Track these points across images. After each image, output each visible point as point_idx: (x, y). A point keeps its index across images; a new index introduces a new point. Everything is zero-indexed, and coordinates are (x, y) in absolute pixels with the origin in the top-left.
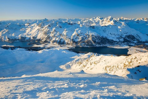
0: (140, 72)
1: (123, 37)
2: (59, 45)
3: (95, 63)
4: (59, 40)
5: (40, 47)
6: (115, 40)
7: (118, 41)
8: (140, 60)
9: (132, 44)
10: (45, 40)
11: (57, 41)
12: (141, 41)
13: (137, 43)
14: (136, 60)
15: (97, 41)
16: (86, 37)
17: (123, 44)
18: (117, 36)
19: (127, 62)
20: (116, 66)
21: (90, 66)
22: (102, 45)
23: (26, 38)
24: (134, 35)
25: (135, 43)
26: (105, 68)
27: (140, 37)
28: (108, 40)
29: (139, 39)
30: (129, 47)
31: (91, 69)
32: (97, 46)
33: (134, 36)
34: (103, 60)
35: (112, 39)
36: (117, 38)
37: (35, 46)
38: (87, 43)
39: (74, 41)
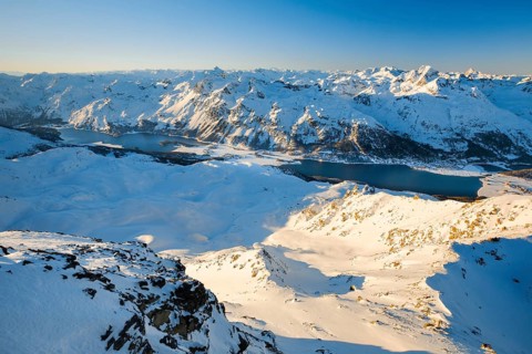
0: (498, 258)
1: (466, 136)
2: (254, 152)
3: (357, 217)
4: (254, 135)
5: (194, 154)
6: (436, 146)
7: (448, 150)
8: (512, 219)
9: (497, 164)
10: (210, 133)
11: (247, 138)
12: (531, 154)
13: (516, 160)
14: (495, 218)
15: (373, 145)
16: (339, 132)
17: (464, 160)
18: (446, 135)
19: (463, 222)
20: (426, 233)
21: (340, 223)
22: (390, 162)
23: (156, 124)
24: (507, 134)
25: (511, 161)
26: (386, 235)
27: (529, 141)
28: (413, 144)
29: (527, 147)
30: (485, 173)
31: (344, 234)
32: (375, 161)
33: (506, 137)
34: (385, 210)
35: (425, 142)
36: (445, 140)
37: (182, 149)
38: (342, 150)
39: (301, 141)
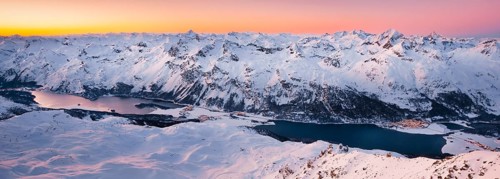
1: (429, 96)
2: (228, 114)
3: (333, 175)
4: (229, 96)
5: (171, 116)
6: (402, 106)
7: (414, 110)
8: (482, 174)
9: (459, 122)
10: (185, 95)
11: (222, 100)
12: (490, 112)
13: (476, 119)
14: (465, 173)
15: (343, 106)
16: (311, 93)
17: (429, 119)
18: (411, 95)
19: (435, 178)
22: (359, 121)
23: (132, 87)
24: (468, 94)
25: (471, 120)
27: (488, 101)
28: (381, 104)
29: (486, 106)
30: (449, 131)
32: (345, 121)
33: (467, 96)
34: (360, 168)
35: (392, 102)
36: (411, 100)
37: (159, 111)
38: (313, 111)
39: (274, 103)
